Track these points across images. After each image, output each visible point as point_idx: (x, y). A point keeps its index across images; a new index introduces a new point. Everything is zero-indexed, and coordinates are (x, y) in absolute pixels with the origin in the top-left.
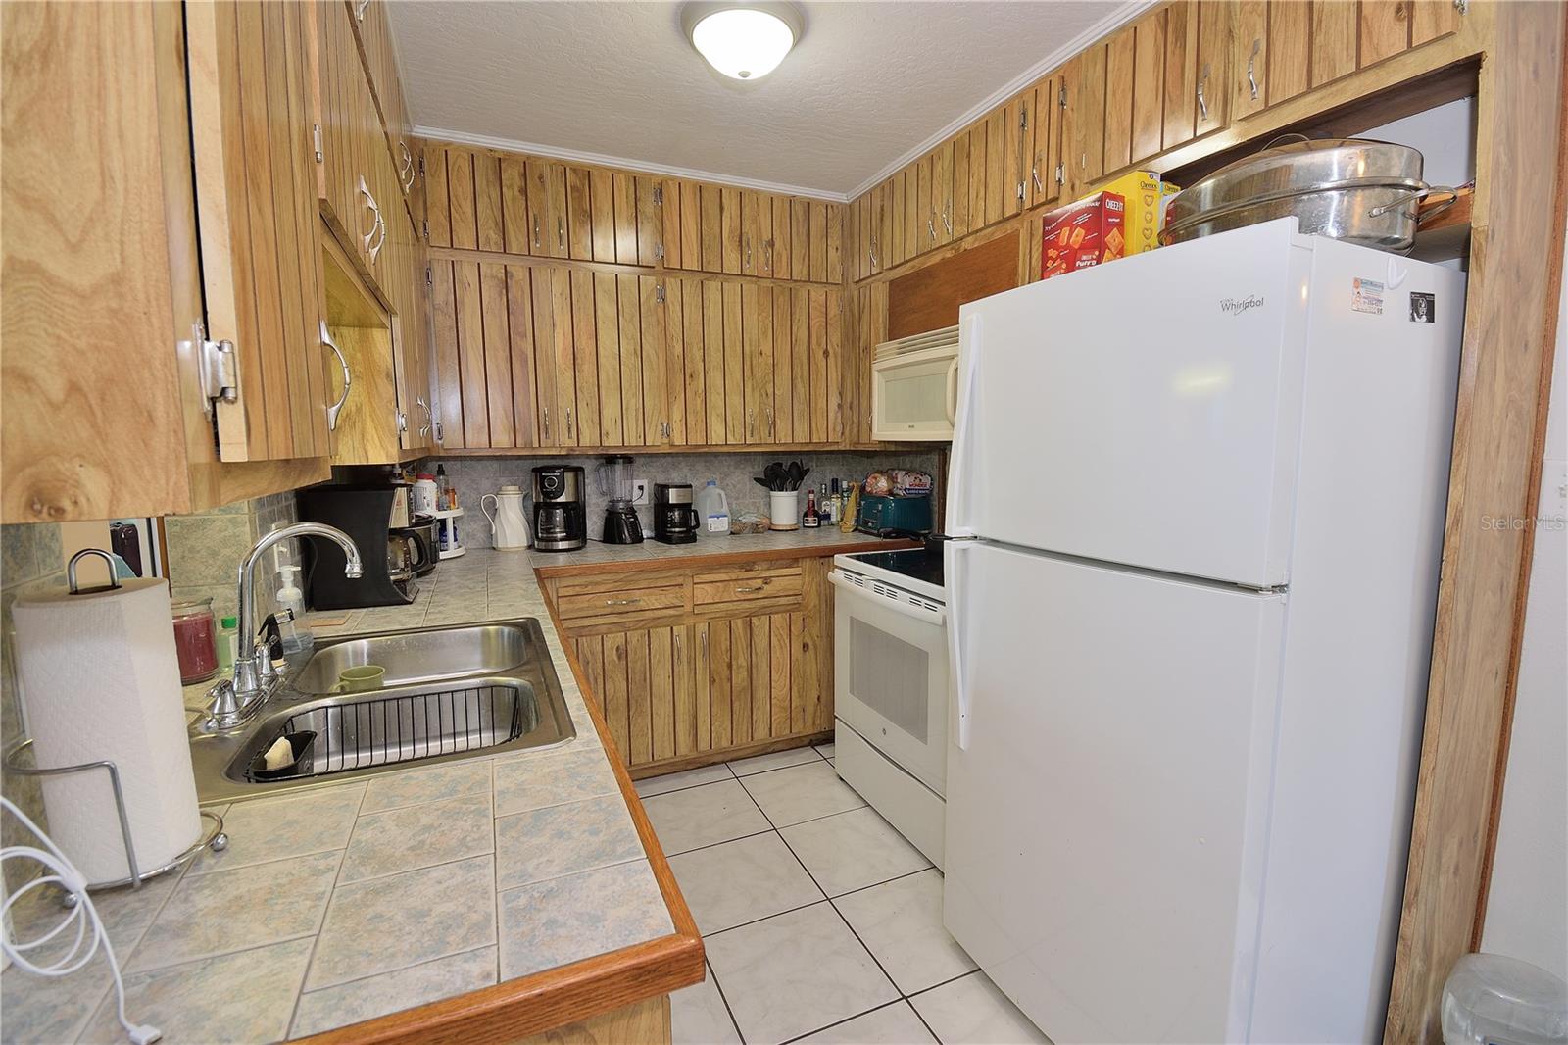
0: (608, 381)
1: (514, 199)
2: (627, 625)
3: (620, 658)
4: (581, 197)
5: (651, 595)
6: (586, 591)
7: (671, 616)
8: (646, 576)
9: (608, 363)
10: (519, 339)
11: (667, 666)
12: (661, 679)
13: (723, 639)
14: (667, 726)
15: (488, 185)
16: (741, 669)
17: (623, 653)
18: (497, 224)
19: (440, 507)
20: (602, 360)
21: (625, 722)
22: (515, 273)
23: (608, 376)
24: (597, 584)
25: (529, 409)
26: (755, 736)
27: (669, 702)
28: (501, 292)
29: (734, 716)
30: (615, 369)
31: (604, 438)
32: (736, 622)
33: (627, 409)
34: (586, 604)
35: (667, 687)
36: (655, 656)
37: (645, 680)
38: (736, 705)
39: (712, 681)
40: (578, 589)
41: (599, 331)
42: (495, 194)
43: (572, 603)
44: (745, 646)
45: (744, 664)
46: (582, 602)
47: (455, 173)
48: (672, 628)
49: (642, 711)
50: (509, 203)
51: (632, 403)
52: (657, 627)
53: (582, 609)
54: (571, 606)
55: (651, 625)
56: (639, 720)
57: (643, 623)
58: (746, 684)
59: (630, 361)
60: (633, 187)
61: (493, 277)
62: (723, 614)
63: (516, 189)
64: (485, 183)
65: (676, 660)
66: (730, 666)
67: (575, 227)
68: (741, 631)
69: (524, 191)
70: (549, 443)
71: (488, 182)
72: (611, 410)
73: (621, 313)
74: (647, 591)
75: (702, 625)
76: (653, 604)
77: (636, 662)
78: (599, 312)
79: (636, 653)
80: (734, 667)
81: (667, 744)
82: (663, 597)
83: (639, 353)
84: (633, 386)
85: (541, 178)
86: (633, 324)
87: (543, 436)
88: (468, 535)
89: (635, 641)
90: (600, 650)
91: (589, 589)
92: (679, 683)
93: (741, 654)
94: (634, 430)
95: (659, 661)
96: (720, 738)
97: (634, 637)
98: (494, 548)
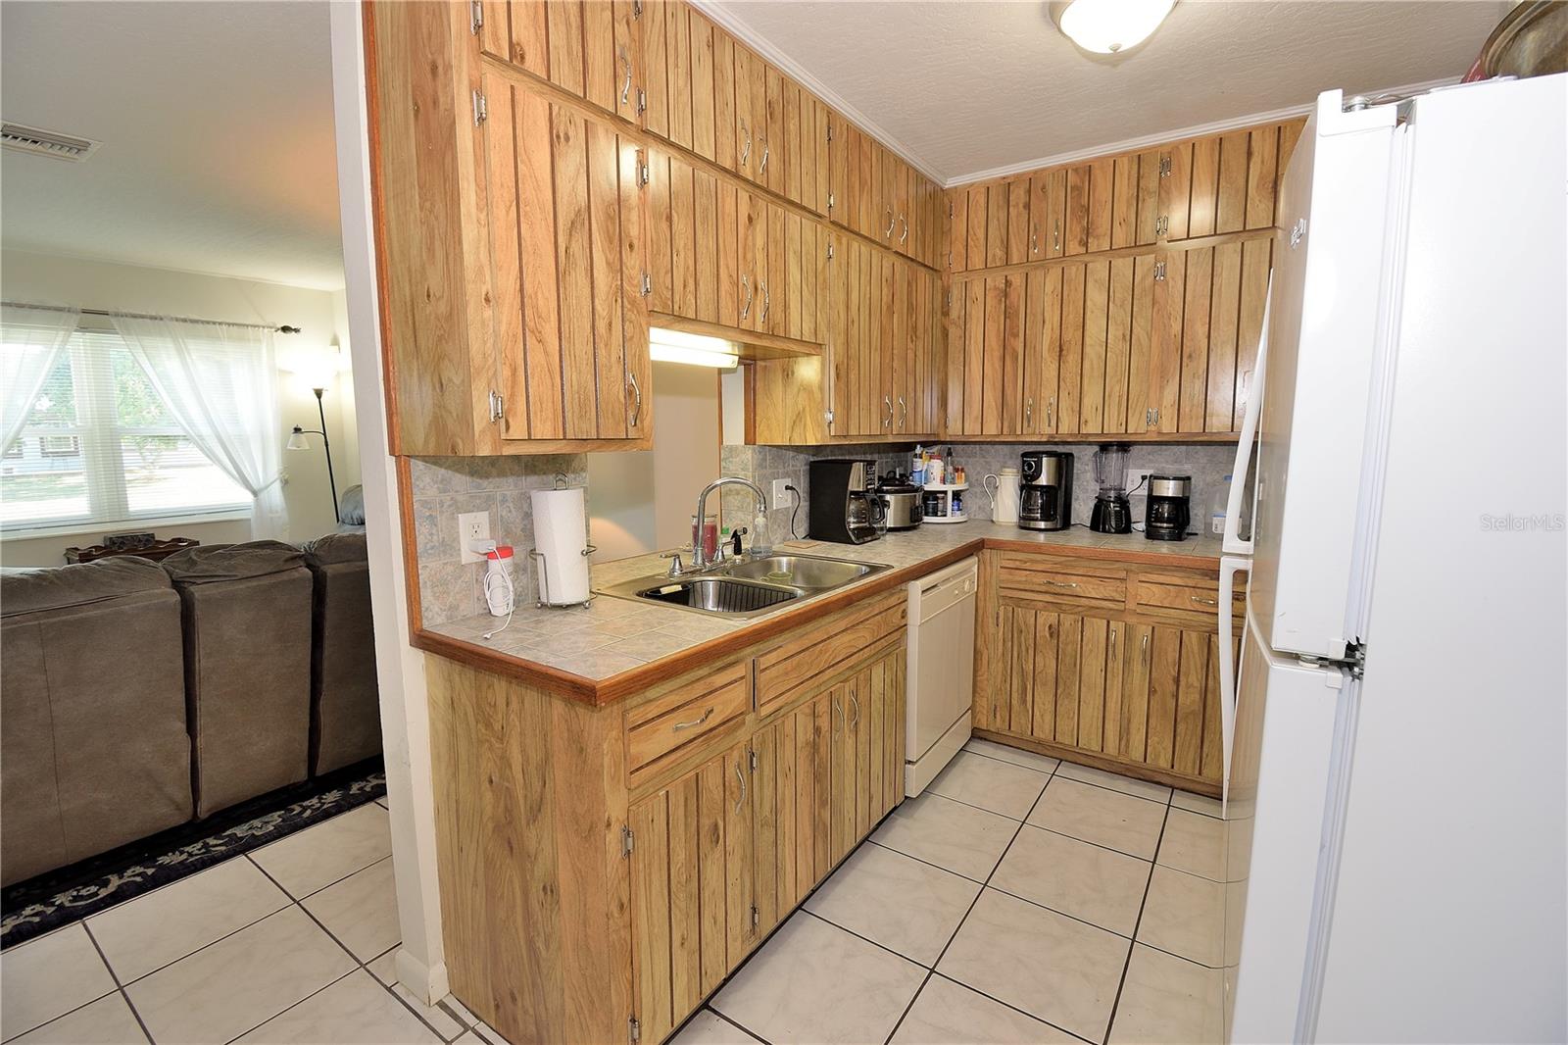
0: (1092, 369)
1: (1019, 215)
2: (1064, 607)
3: (1051, 635)
4: (1080, 195)
5: (1089, 583)
6: (1024, 566)
7: (1111, 609)
8: (1087, 563)
9: (1093, 351)
10: (1012, 339)
11: (1100, 659)
12: (1093, 666)
13: (1170, 649)
14: (1095, 719)
15: (998, 210)
16: (1191, 690)
17: (1054, 632)
18: (1002, 241)
19: (944, 481)
20: (1087, 349)
21: (1051, 697)
22: (1013, 280)
23: (1092, 364)
24: (1037, 562)
25: (1016, 401)
26: (1204, 771)
27: (1100, 695)
28: (1001, 300)
29: (1178, 738)
30: (1100, 357)
31: (1083, 426)
32: (1189, 635)
33: (1110, 396)
34: (1024, 579)
35: (1098, 680)
36: (1087, 645)
37: (1075, 665)
38: (1181, 727)
39: (1152, 691)
40: (1018, 563)
41: (1088, 322)
42: (1003, 216)
43: (1011, 574)
44: (1199, 666)
45: (1196, 684)
46: (1021, 576)
47: (974, 208)
48: (1108, 622)
49: (1069, 694)
50: (1014, 219)
51: (1116, 389)
52: (1094, 617)
53: (1019, 582)
54: (1011, 577)
55: (1089, 613)
56: (1066, 702)
57: (1080, 609)
58: (1197, 707)
59: (1117, 345)
60: (1136, 166)
61: (996, 288)
62: (1177, 622)
63: (1021, 206)
64: (996, 207)
65: (1110, 656)
66: (1177, 681)
67: (1071, 225)
68: (1196, 648)
69: (1027, 206)
70: (1031, 431)
71: (998, 206)
72: (1092, 398)
73: (1111, 299)
74: (1085, 578)
75: (1144, 627)
76: (1090, 592)
77: (1067, 644)
78: (1088, 303)
79: (1067, 636)
80: (1183, 683)
81: (1093, 736)
82: (1101, 588)
83: (1128, 337)
84: (1119, 373)
85: (1043, 188)
86: (1124, 310)
87: (1025, 424)
88: (980, 507)
89: (1067, 624)
90: (1033, 622)
91: (1027, 566)
92: (1113, 681)
93: (1193, 672)
94: (1116, 418)
95: (1091, 651)
96: (1157, 756)
97: (1068, 621)
98: (992, 521)
